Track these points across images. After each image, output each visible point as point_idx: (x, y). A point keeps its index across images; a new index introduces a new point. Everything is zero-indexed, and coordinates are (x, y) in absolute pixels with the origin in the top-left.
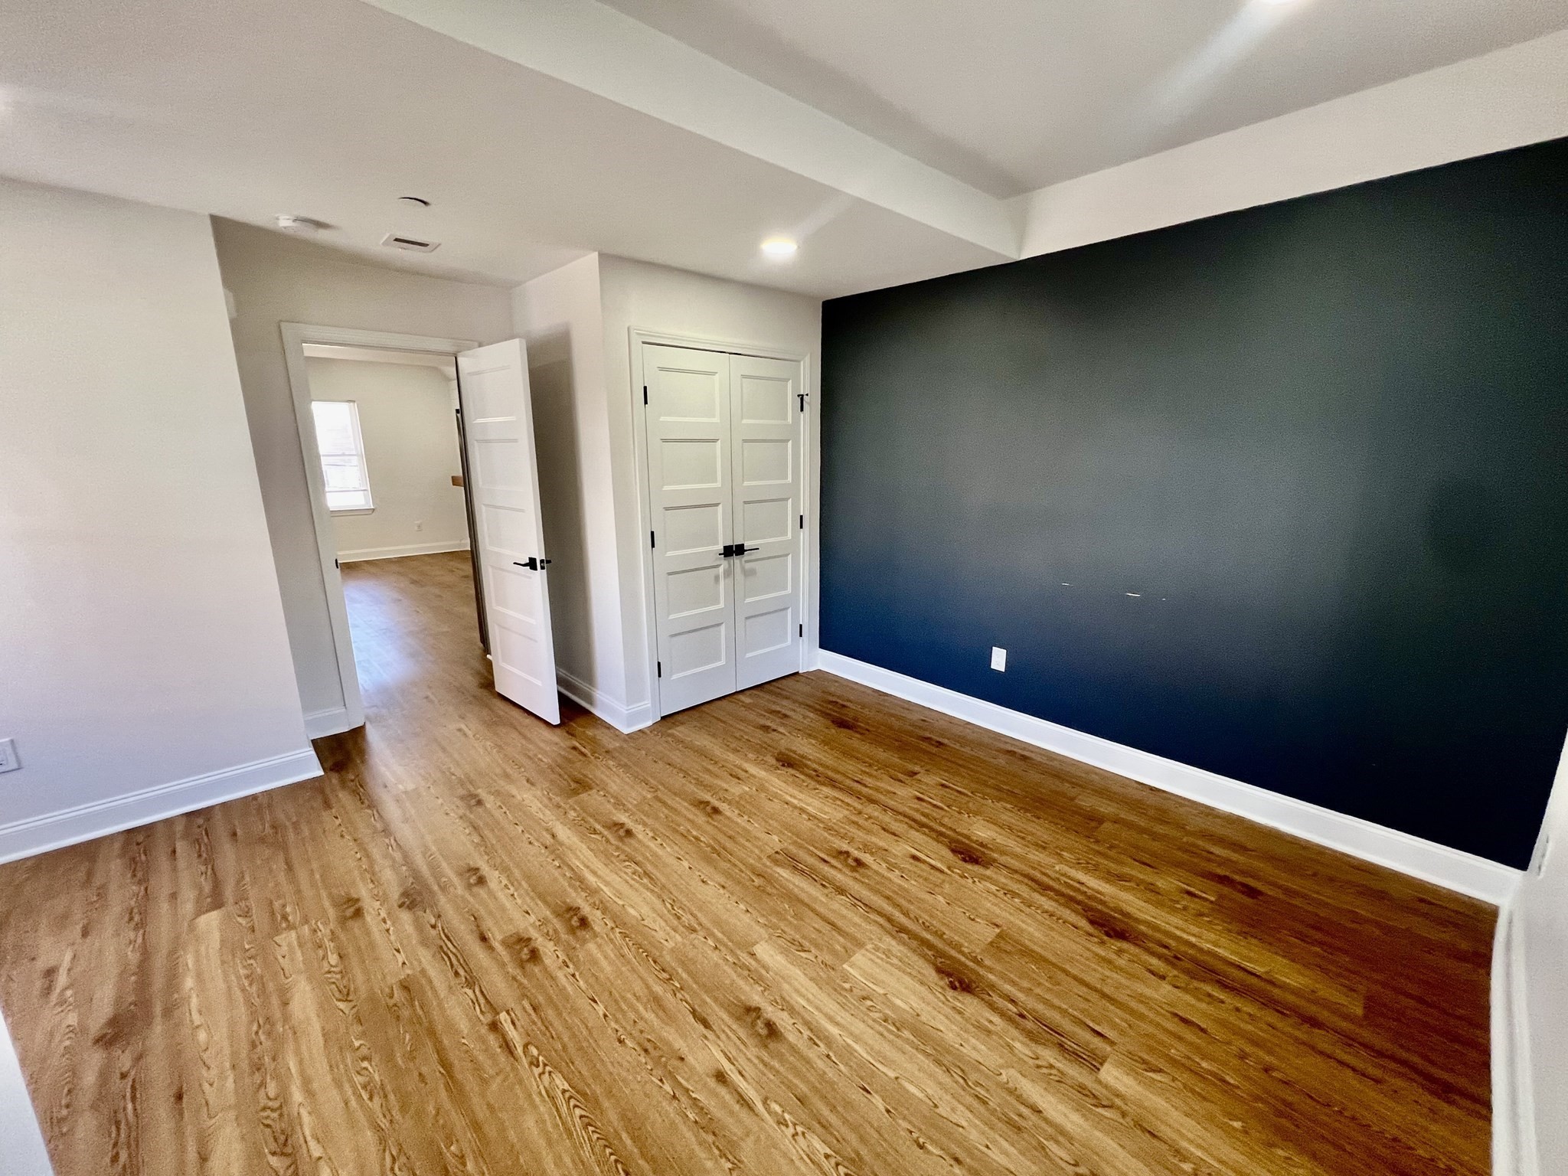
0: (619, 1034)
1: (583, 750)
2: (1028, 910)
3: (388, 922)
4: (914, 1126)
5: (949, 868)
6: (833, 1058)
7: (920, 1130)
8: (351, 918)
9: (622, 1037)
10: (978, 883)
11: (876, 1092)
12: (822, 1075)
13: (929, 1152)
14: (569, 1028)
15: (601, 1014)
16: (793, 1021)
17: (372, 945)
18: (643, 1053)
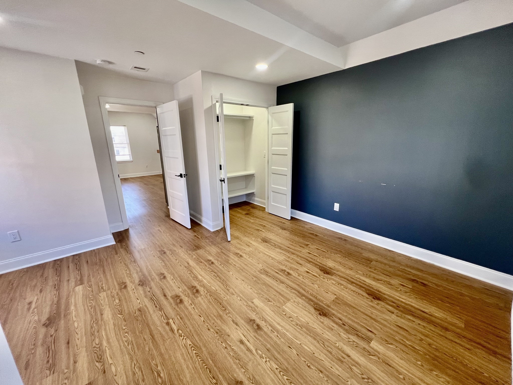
0: (208, 327)
1: (198, 236)
2: (346, 290)
3: (135, 290)
4: (306, 360)
5: (319, 276)
6: (279, 337)
7: (308, 361)
8: (123, 288)
9: (209, 328)
10: (329, 281)
11: (294, 348)
12: (276, 343)
13: (312, 369)
14: (192, 325)
15: (203, 320)
16: (266, 324)
17: (130, 297)
18: (215, 333)
